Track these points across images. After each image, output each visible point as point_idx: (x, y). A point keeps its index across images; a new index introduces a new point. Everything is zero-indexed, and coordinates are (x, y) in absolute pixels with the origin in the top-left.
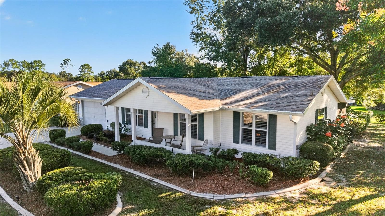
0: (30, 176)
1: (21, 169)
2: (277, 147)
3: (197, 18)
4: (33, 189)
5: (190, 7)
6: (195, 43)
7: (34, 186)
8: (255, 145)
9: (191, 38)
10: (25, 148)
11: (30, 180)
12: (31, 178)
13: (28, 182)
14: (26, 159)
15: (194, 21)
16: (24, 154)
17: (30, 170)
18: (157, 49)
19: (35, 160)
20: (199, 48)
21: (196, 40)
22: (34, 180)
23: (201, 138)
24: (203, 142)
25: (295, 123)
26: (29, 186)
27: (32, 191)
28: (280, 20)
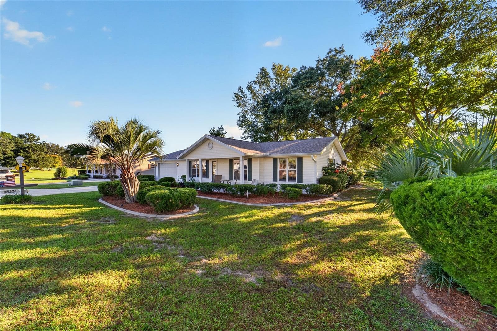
0: (132, 192)
1: (125, 187)
2: (303, 180)
3: (242, 111)
4: (133, 201)
5: (237, 103)
6: (241, 127)
7: (134, 199)
8: (289, 181)
9: (237, 125)
10: (129, 172)
11: (131, 194)
12: (132, 193)
13: (129, 196)
14: (129, 178)
15: (240, 113)
16: (128, 175)
17: (132, 187)
18: (214, 131)
19: (135, 180)
20: (243, 131)
21: (241, 126)
22: (134, 195)
23: (250, 179)
24: (251, 182)
25: (315, 161)
26: (130, 198)
27: (132, 202)
28: (301, 106)
